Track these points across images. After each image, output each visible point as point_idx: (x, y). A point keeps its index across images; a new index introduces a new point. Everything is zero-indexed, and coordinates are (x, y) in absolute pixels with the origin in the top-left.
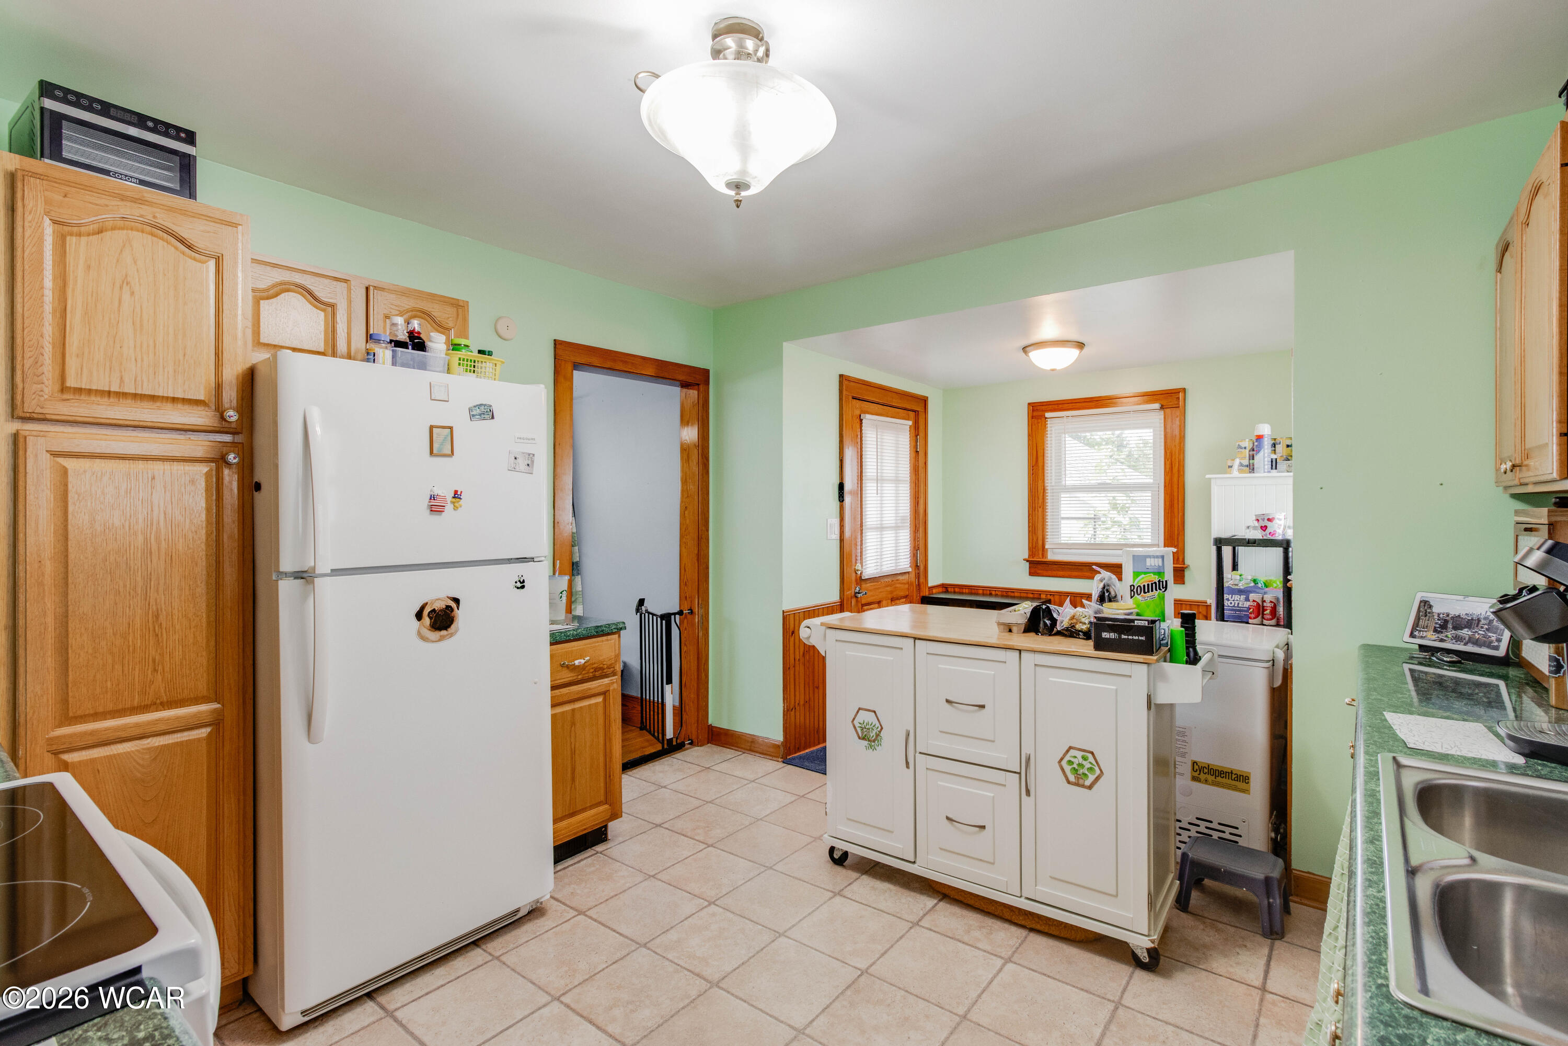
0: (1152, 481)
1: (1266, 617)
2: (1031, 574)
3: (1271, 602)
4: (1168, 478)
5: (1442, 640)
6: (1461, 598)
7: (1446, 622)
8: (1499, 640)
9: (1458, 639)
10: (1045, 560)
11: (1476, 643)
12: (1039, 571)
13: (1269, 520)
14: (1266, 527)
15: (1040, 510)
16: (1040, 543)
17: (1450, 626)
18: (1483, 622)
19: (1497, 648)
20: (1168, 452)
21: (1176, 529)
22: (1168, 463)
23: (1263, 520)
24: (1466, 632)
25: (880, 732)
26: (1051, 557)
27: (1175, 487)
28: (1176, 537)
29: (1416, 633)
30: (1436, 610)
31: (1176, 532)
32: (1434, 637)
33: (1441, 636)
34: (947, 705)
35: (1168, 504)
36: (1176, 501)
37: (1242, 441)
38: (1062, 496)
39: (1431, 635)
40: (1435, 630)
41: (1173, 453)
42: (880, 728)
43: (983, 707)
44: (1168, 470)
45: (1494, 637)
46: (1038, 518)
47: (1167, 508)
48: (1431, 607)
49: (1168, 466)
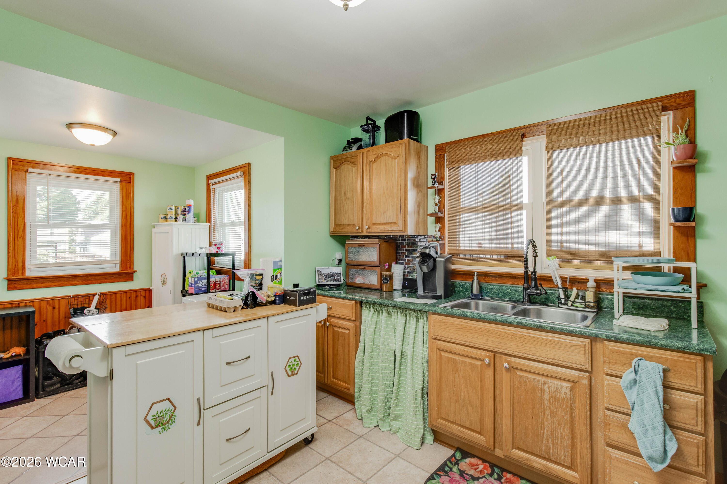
0: (108, 222)
1: (217, 288)
2: (9, 289)
3: (213, 282)
4: (124, 222)
5: (327, 282)
6: (328, 268)
7: (326, 276)
8: (341, 279)
9: (331, 280)
10: (25, 277)
11: (336, 281)
12: (18, 286)
13: (221, 244)
14: (220, 247)
15: (20, 240)
16: (20, 265)
17: (328, 277)
18: (335, 274)
19: (341, 281)
20: (124, 207)
21: (129, 250)
22: (124, 213)
23: (219, 244)
24: (332, 278)
25: (174, 412)
26: (29, 274)
27: (128, 227)
28: (129, 255)
29: (320, 281)
30: (323, 272)
31: (129, 253)
32: (325, 281)
33: (327, 280)
34: (228, 366)
35: (124, 236)
36: (129, 235)
37: (171, 206)
38: (38, 230)
39: (323, 280)
40: (324, 279)
41: (127, 208)
42: (174, 409)
43: (249, 357)
44: (124, 217)
45: (339, 278)
46: (18, 246)
47: (123, 239)
48: (321, 272)
49: (124, 215)
